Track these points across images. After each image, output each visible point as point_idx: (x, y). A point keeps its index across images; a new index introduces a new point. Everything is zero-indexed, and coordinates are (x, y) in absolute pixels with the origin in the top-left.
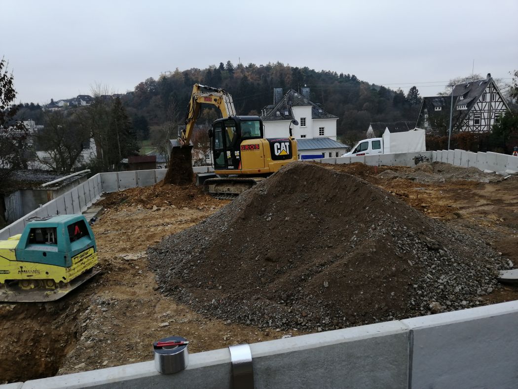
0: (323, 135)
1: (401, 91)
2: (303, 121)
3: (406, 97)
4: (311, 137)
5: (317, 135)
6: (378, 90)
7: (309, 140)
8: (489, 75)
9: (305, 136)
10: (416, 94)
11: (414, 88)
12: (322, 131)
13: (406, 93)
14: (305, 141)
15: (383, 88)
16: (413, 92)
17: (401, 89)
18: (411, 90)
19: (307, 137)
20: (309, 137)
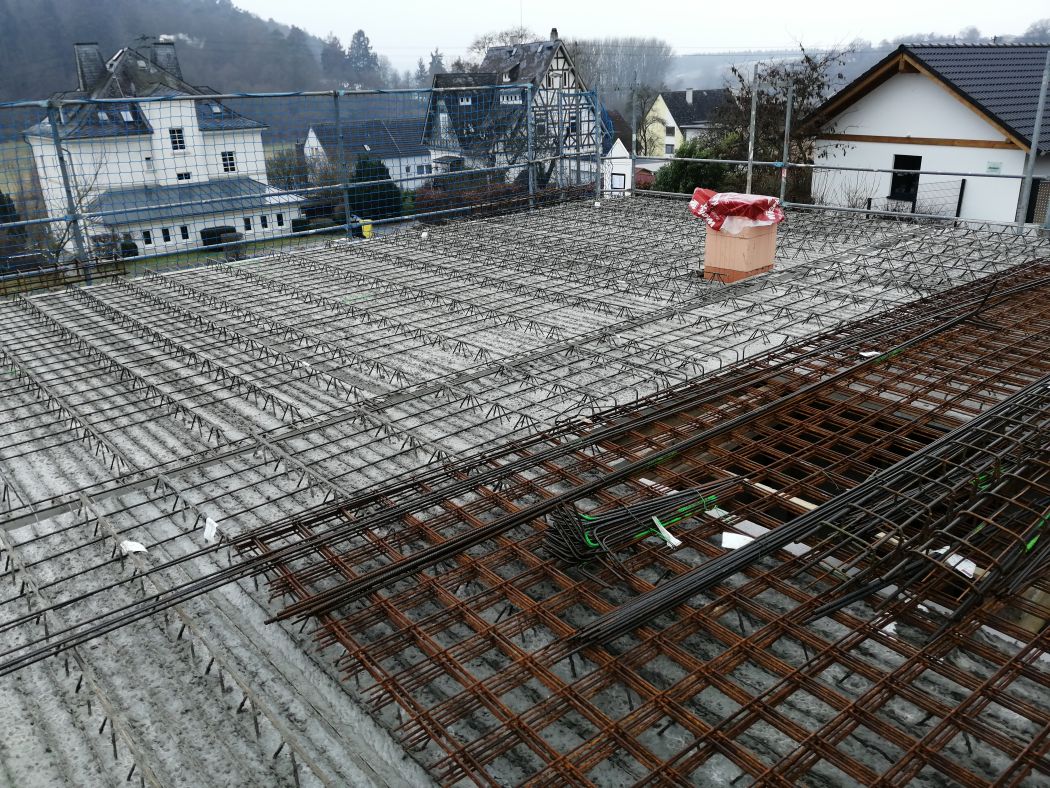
0: (233, 169)
1: (335, 38)
2: (177, 138)
3: (347, 53)
4: (204, 179)
5: (218, 170)
6: (286, 35)
7: (199, 185)
8: (554, 31)
9: (187, 176)
10: (366, 48)
11: (360, 34)
12: (228, 159)
13: (346, 44)
14: (190, 187)
15: (296, 32)
16: (360, 44)
17: (334, 35)
18: (354, 37)
19: (194, 180)
20: (199, 176)
